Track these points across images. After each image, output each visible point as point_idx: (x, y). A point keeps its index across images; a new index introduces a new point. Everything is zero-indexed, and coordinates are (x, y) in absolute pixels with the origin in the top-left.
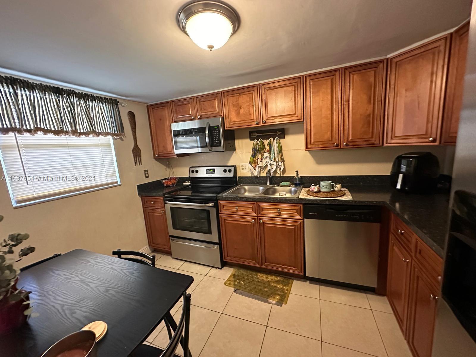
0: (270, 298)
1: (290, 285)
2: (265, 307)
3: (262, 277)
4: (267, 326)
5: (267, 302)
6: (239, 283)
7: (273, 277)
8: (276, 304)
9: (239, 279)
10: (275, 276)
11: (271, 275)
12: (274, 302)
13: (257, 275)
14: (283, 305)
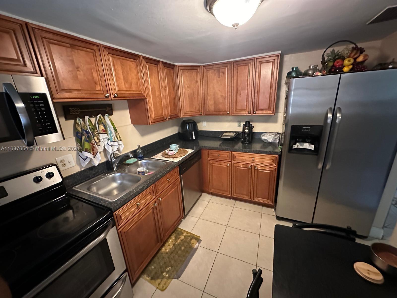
0: (193, 246)
1: (182, 231)
2: (201, 252)
3: (166, 249)
4: (217, 252)
5: (196, 249)
6: (167, 272)
7: (170, 241)
8: (199, 243)
9: (162, 273)
10: (170, 239)
11: (167, 242)
12: (197, 244)
13: (162, 253)
14: (200, 239)
